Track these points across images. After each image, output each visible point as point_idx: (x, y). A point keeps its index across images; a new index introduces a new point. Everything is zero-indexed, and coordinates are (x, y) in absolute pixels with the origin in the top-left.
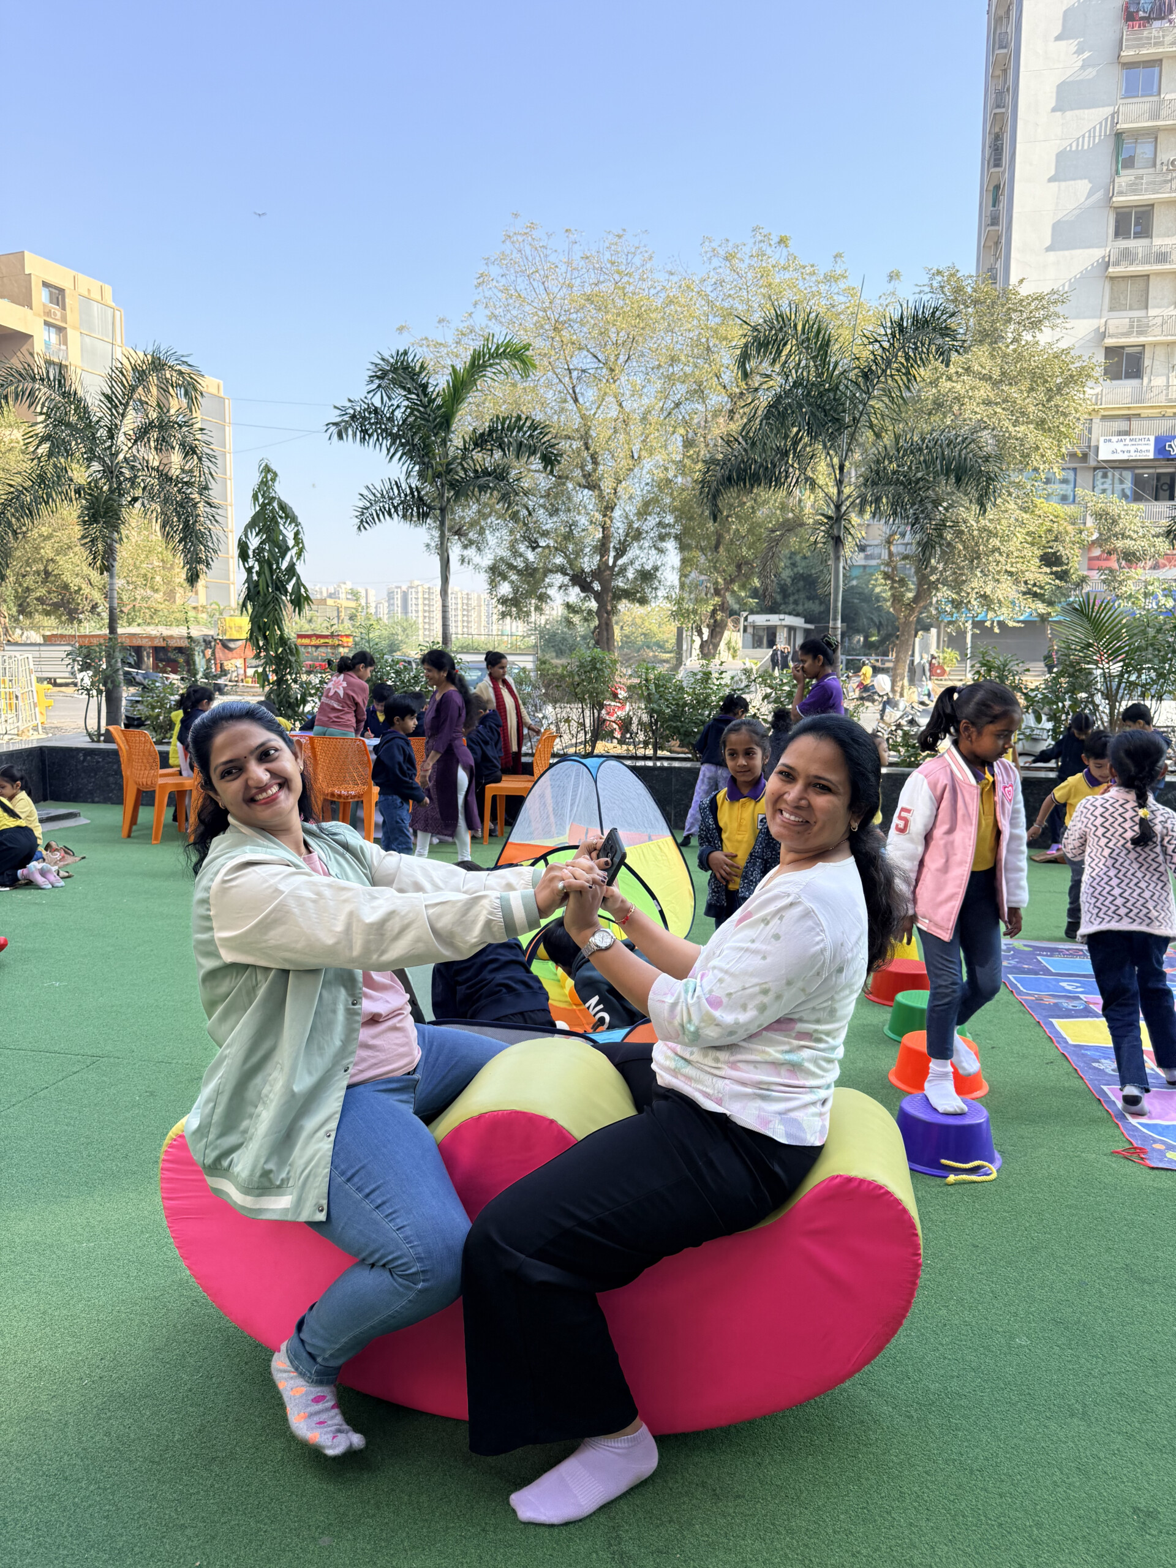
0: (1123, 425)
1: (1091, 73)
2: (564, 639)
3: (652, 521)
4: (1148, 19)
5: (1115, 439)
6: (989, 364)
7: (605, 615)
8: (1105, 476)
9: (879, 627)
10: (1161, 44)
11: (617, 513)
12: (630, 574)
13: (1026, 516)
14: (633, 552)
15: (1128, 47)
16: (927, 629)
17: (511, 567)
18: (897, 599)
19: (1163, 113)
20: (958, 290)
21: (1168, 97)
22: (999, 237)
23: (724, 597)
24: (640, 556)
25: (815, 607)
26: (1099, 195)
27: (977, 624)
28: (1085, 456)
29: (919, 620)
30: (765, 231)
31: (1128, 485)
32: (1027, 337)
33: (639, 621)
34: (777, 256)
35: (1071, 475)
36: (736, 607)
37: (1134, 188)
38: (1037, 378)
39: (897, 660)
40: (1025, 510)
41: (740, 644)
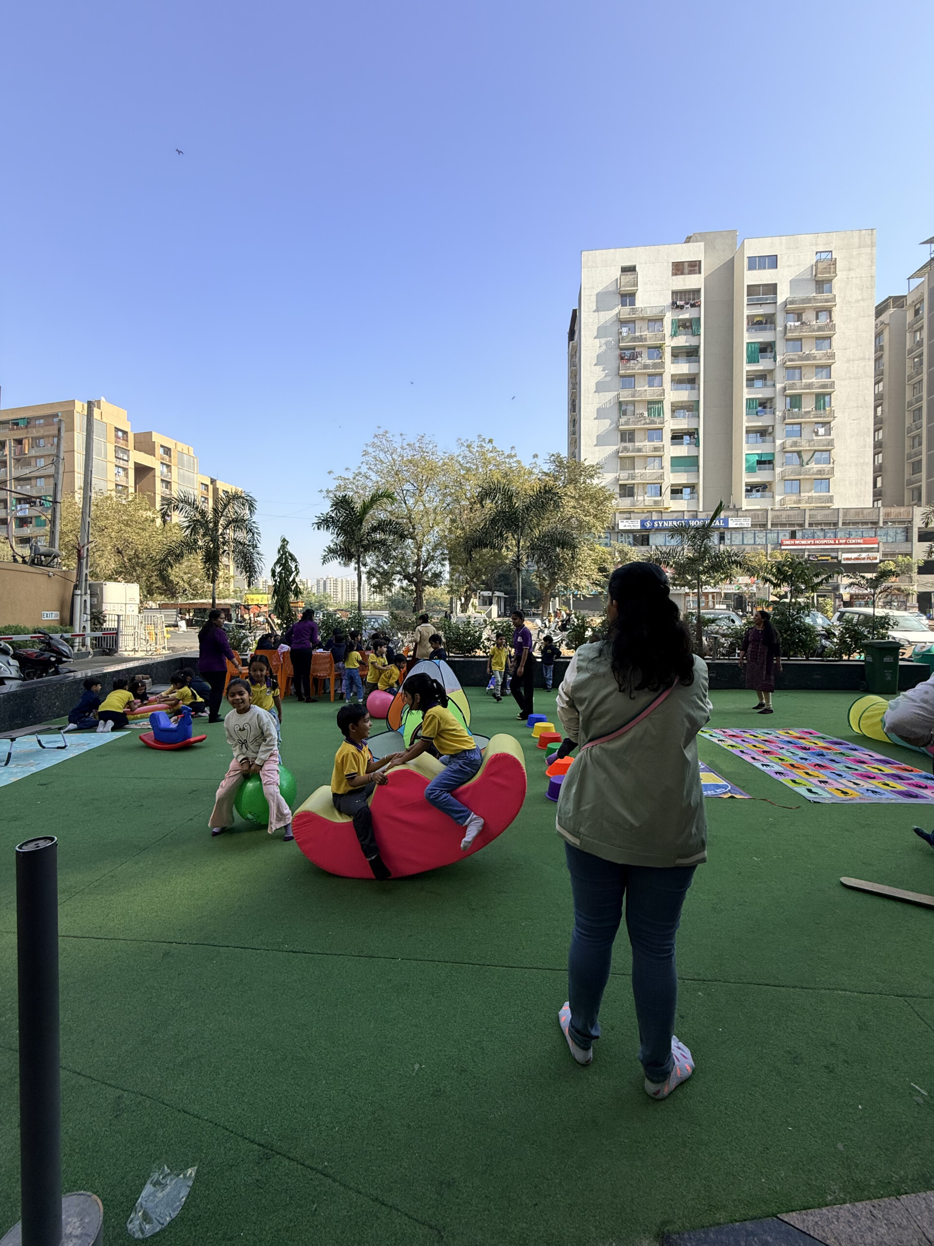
0: (627, 515)
1: (608, 379)
2: (400, 602)
3: (438, 553)
4: (629, 360)
5: (625, 521)
6: (574, 492)
7: (419, 591)
8: (622, 535)
9: (535, 596)
10: (635, 369)
11: (424, 549)
12: (430, 575)
13: (591, 552)
14: (431, 565)
15: (622, 370)
16: (554, 597)
17: (377, 572)
18: (542, 586)
19: (637, 395)
20: (561, 462)
21: (638, 389)
22: (576, 440)
23: (470, 584)
24: (434, 567)
25: (508, 588)
26: (614, 425)
27: (575, 596)
28: (613, 528)
29: (551, 594)
30: (483, 437)
31: (631, 540)
32: (588, 481)
33: (432, 593)
34: (489, 447)
35: (608, 535)
36: (475, 588)
37: (627, 423)
38: (593, 498)
39: (543, 611)
40: (591, 550)
41: (477, 604)
